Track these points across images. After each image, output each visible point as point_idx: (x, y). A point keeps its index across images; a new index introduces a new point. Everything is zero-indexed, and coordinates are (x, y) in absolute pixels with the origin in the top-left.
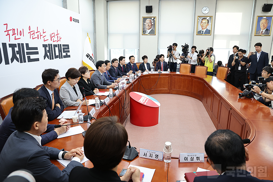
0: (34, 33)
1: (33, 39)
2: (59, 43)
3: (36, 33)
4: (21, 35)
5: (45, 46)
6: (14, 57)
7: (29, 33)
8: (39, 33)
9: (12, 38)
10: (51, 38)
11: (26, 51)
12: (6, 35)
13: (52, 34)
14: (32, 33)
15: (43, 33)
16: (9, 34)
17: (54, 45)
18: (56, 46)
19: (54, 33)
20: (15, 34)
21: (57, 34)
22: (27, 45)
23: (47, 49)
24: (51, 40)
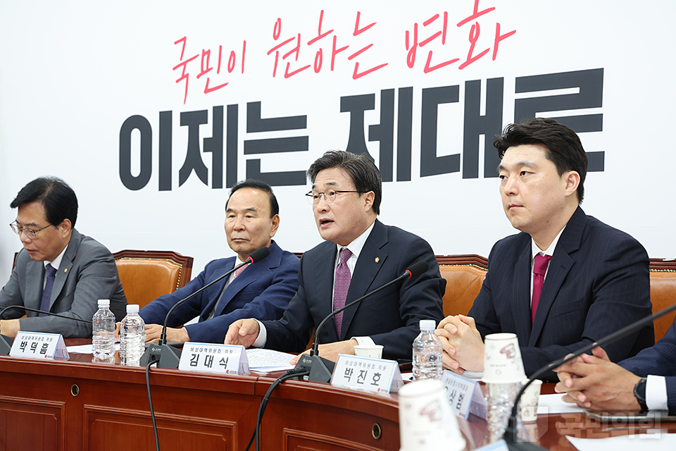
0: (297, 49)
1: (287, 76)
2: (482, 71)
3: (309, 43)
4: (230, 70)
5: (354, 105)
6: (193, 162)
7: (269, 53)
8: (326, 44)
9: (197, 85)
10: (413, 51)
11: (243, 135)
13: (426, 24)
14: (284, 50)
15: (355, 34)
16: (185, 73)
17: (426, 92)
18: (449, 94)
19: (446, 14)
20: (208, 70)
21: (476, 14)
22: (254, 108)
23: (372, 117)
24: (411, 64)
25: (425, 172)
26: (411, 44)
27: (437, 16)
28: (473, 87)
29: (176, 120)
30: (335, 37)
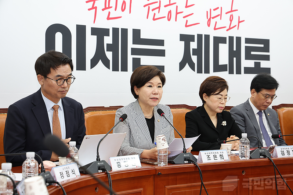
0: (159, 8)
1: (154, 19)
2: (234, 33)
3: (165, 6)
4: (123, 10)
5: (186, 39)
6: (99, 56)
7: (145, 6)
8: (173, 8)
9: (102, 15)
10: (209, 20)
11: (131, 45)
12: (89, 10)
13: (214, 10)
14: (152, 7)
15: (186, 7)
16: (94, 6)
17: (215, 38)
18: (223, 40)
19: (221, 8)
20: (109, 7)
21: (232, 11)
22: (136, 32)
23: (194, 45)
24: (209, 25)
25: (215, 70)
26: (209, 17)
27: (218, 8)
28: (231, 38)
30: (177, 6)
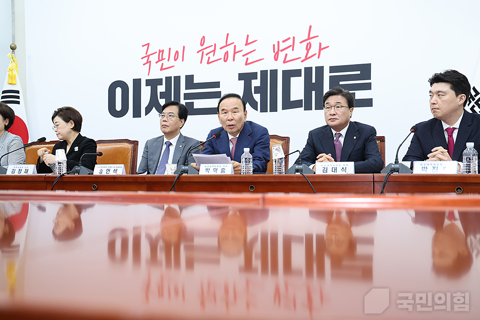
0: (214, 51)
1: (208, 63)
2: (313, 63)
3: (221, 48)
4: (175, 60)
6: (153, 105)
7: (198, 52)
8: (230, 49)
9: (156, 67)
10: (277, 53)
11: (183, 91)
13: (283, 42)
14: (206, 51)
15: (246, 45)
16: (149, 61)
17: (284, 72)
18: (297, 73)
19: (294, 37)
20: (162, 59)
21: (309, 38)
22: (190, 78)
23: (256, 83)
24: (276, 59)
25: (285, 107)
26: (276, 50)
27: (289, 38)
28: (308, 70)
29: (143, 83)
30: (235, 46)
